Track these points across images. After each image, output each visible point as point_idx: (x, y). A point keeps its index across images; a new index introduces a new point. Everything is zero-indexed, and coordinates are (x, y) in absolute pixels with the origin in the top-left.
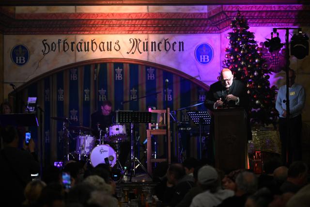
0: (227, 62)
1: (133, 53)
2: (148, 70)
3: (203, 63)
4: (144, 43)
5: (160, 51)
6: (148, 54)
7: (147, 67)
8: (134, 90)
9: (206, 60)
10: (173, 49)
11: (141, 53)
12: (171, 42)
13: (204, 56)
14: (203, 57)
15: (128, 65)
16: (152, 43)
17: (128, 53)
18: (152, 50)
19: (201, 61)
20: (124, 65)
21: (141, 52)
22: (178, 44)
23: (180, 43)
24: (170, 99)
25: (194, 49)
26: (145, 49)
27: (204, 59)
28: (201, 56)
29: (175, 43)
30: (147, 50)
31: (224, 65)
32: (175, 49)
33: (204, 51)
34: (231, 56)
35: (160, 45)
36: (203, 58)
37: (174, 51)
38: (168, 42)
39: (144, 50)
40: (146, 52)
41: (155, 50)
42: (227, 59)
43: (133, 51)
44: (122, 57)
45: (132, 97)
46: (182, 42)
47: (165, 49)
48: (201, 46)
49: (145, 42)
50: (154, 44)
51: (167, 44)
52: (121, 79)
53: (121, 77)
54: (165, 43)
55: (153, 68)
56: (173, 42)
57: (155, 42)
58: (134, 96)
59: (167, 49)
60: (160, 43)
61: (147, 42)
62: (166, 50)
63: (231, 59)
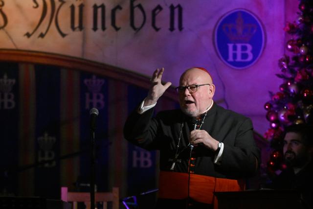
0: (292, 62)
1: (42, 36)
2: (86, 81)
3: (235, 64)
4: (73, 7)
5: (117, 29)
6: (84, 38)
7: (85, 75)
8: (46, 138)
9: (245, 56)
10: (153, 25)
11: (63, 35)
12: (149, 7)
13: (239, 46)
14: (235, 48)
15: (31, 68)
16: (95, 7)
17: (28, 35)
18: (95, 29)
19: (231, 59)
20: (22, 68)
21: (64, 31)
22: (166, 12)
23: (172, 8)
24: (146, 163)
25: (212, 25)
26: (77, 25)
27: (239, 52)
28: (231, 46)
29: (159, 8)
30: (81, 27)
31: (284, 70)
32: (158, 25)
33: (240, 31)
34: (300, 46)
35: (119, 14)
36: (236, 50)
37: (157, 30)
38: (140, 6)
39: (73, 28)
40: (78, 34)
41: (104, 28)
42: (291, 55)
43: (42, 29)
44: (13, 47)
45: (43, 155)
46: (179, 7)
47: (132, 25)
48: (232, 18)
49: (77, 5)
50: (100, 10)
51: (138, 11)
52: (13, 105)
53: (11, 101)
54: (132, 8)
55: (99, 77)
56: (153, 6)
57: (103, 6)
58: (47, 153)
59: (137, 24)
60: (119, 7)
61: (82, 7)
62: (135, 29)
63: (302, 55)
